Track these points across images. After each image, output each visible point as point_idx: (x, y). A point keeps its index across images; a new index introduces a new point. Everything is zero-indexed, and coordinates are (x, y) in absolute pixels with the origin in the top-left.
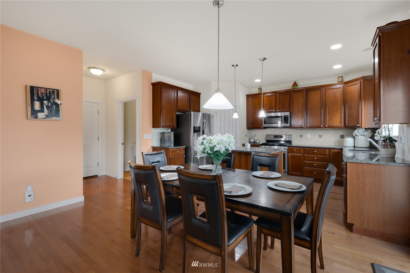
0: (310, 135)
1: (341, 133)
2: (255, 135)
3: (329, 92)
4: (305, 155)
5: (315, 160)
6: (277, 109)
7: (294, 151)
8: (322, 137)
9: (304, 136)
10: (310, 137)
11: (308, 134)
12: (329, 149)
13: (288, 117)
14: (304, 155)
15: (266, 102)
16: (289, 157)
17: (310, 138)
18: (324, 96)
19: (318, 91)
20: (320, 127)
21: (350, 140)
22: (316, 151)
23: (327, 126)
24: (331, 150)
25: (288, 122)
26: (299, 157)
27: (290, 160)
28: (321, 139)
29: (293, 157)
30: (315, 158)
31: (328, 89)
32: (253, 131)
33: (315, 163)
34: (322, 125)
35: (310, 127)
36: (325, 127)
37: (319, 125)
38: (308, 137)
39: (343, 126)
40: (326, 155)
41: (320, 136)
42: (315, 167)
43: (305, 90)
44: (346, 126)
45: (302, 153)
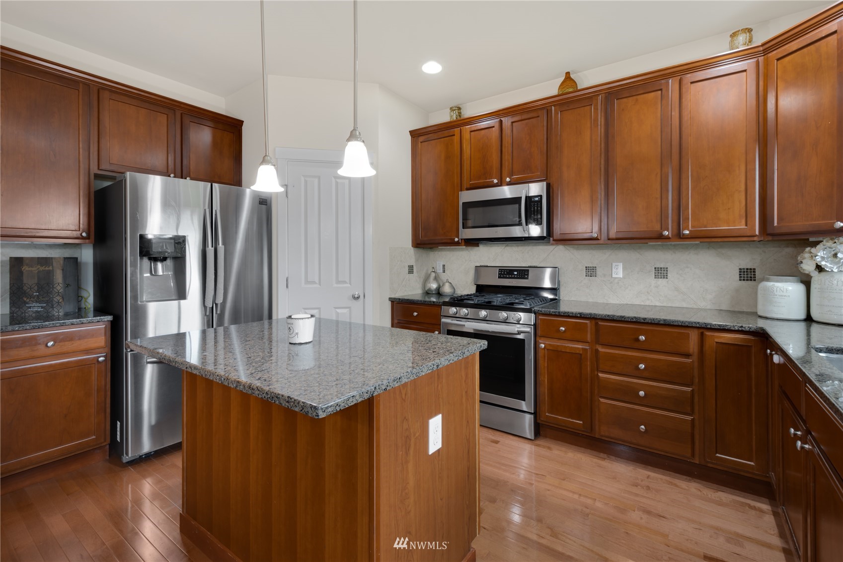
0: (624, 269)
1: (744, 259)
2: (444, 266)
3: (694, 92)
4: (601, 349)
5: (640, 375)
6: (505, 172)
7: (559, 331)
8: (665, 277)
9: (599, 272)
10: (621, 275)
11: (614, 264)
12: (702, 330)
13: (541, 201)
14: (597, 351)
15: (468, 151)
16: (540, 354)
17: (624, 277)
18: (675, 114)
19: (653, 94)
20: (660, 237)
21: (790, 288)
22: (642, 338)
23: (687, 232)
24: (708, 333)
25: (541, 218)
26: (578, 357)
27: (543, 364)
28: (662, 282)
29: (555, 354)
30: (642, 366)
31: (692, 83)
32: (440, 253)
33: (642, 387)
34: (668, 231)
35: (620, 236)
36: (679, 236)
37: (657, 227)
38: (614, 276)
39: (757, 233)
40: (688, 355)
41: (661, 273)
42: (641, 402)
43: (603, 95)
44: (769, 231)
45: (589, 339)
